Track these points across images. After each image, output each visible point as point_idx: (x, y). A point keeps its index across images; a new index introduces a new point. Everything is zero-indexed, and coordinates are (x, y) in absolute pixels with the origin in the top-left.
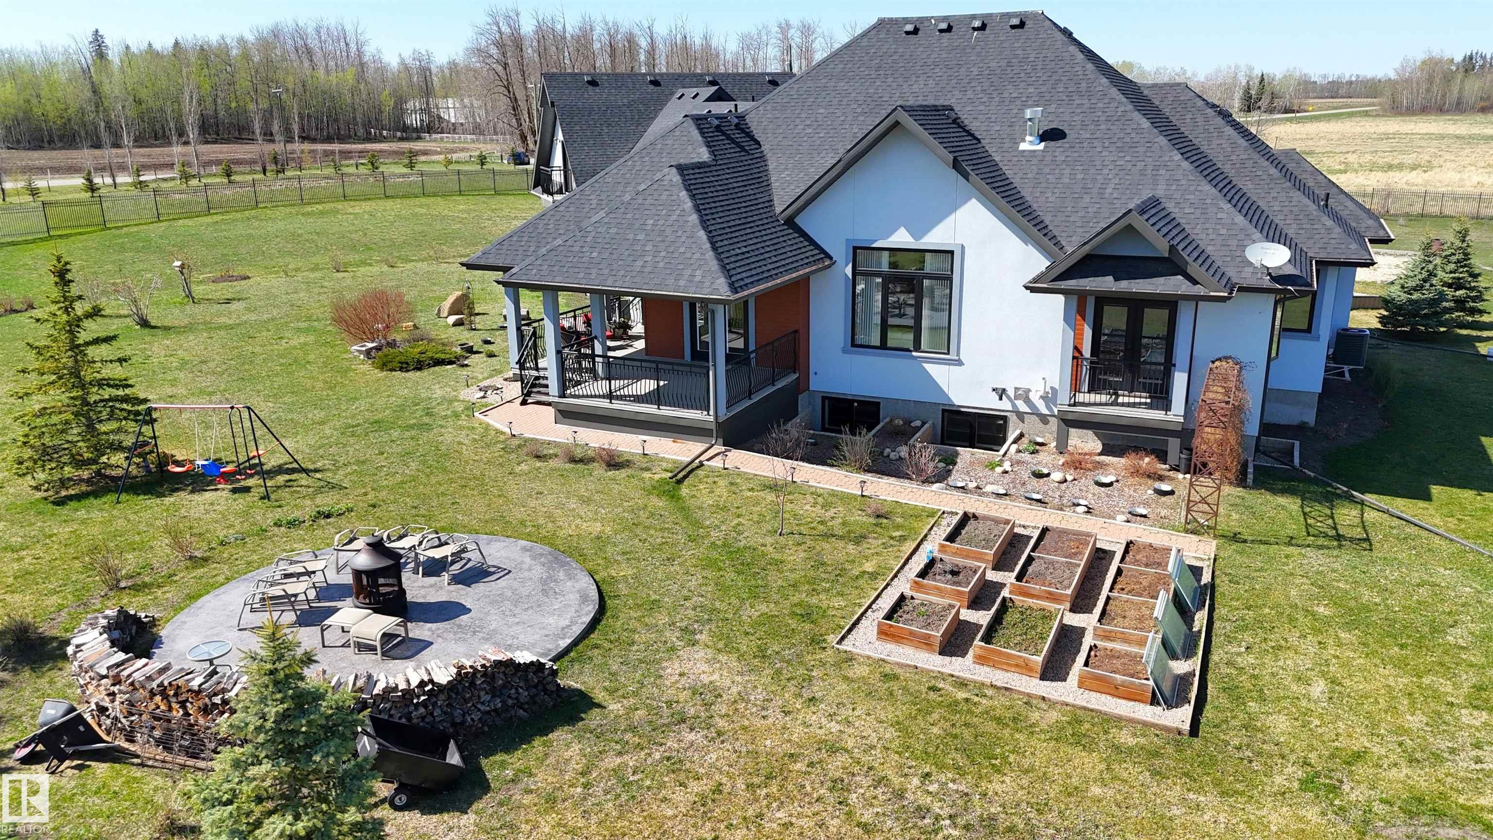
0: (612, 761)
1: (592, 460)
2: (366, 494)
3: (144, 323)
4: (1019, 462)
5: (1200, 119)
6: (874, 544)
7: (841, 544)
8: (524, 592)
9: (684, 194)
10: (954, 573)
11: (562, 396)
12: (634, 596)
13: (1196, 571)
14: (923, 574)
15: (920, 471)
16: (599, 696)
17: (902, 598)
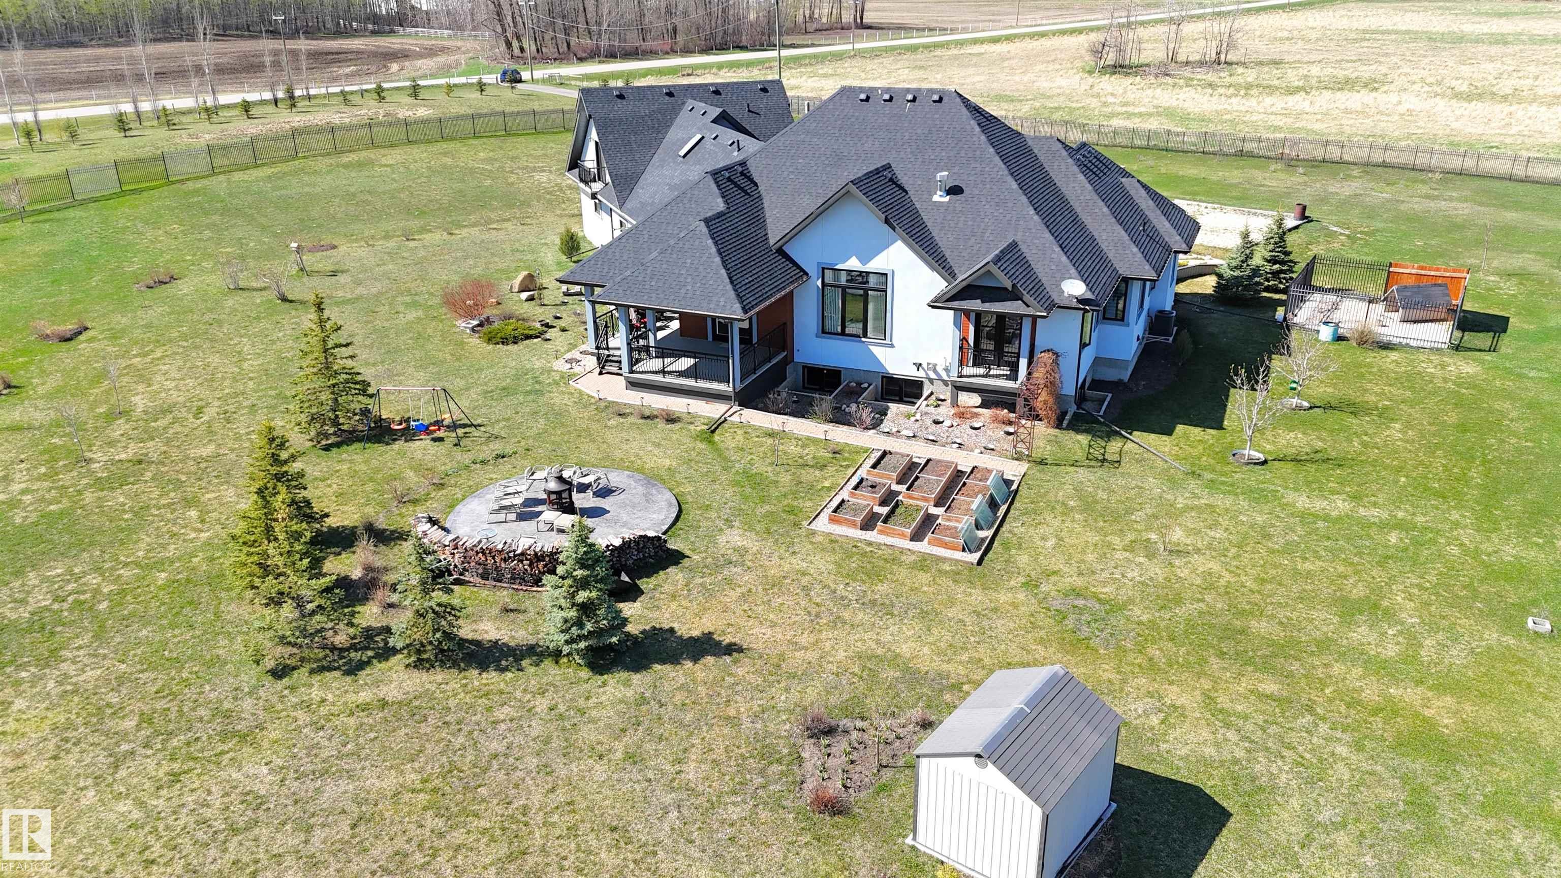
0: (698, 581)
1: (657, 417)
2: (519, 442)
3: (284, 299)
4: (926, 413)
5: (1063, 167)
6: (831, 469)
7: (812, 470)
8: (636, 501)
9: (710, 241)
10: (873, 487)
11: (632, 372)
12: (696, 502)
13: (1008, 483)
14: (856, 488)
15: (861, 422)
16: (687, 552)
17: (843, 501)
